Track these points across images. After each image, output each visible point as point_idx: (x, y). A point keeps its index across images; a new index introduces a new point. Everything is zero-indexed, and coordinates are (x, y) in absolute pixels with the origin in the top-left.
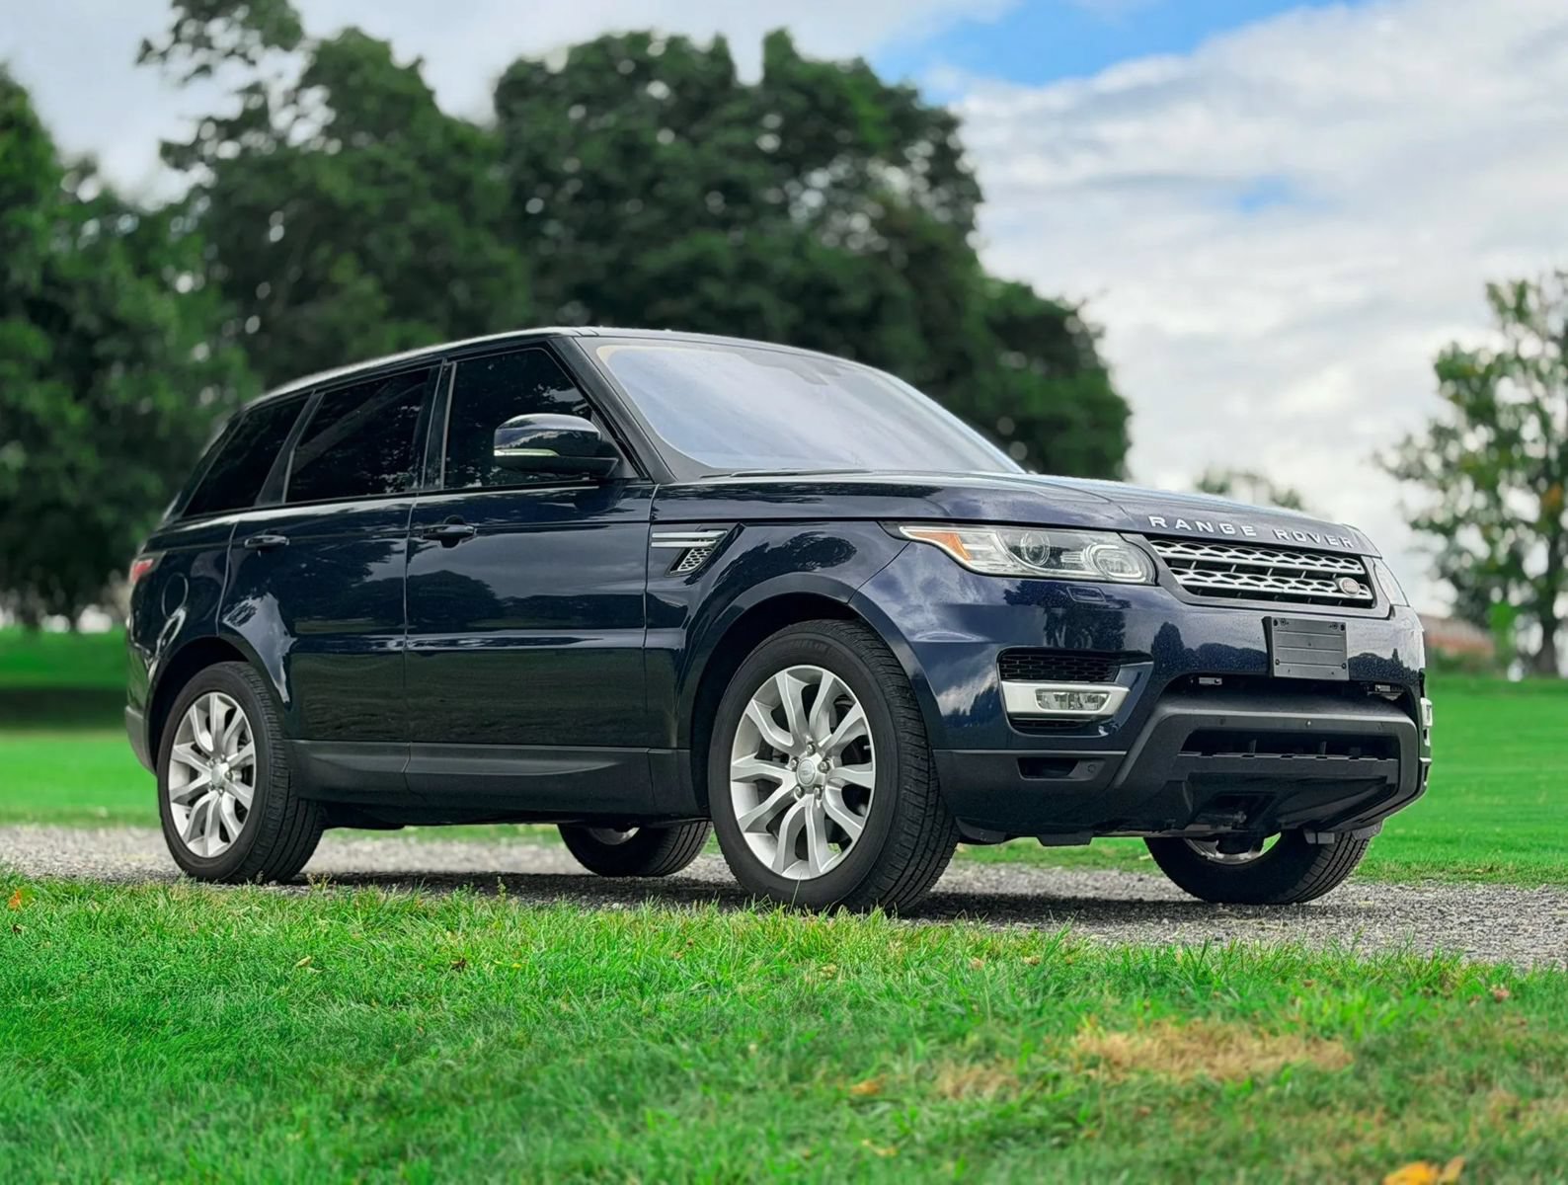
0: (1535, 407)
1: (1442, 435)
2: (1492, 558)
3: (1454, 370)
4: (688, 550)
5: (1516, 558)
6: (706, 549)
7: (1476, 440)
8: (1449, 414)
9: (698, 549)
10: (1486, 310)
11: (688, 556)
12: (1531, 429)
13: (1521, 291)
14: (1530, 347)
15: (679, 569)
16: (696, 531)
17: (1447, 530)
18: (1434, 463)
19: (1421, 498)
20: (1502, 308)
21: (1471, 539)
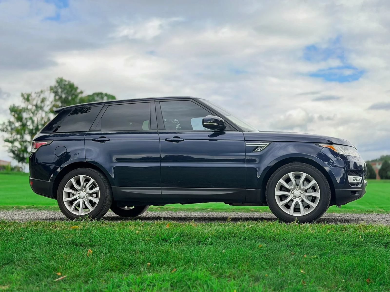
0: (31, 118)
1: (10, 123)
2: (21, 148)
3: (14, 110)
4: (258, 147)
5: (26, 148)
6: (263, 147)
7: (18, 124)
8: (12, 119)
9: (260, 147)
10: (21, 98)
11: (258, 148)
12: (29, 123)
13: (29, 96)
14: (30, 107)
15: (255, 151)
16: (260, 143)
17: (12, 142)
18: (9, 128)
19: (7, 135)
20: (24, 98)
21: (17, 144)
